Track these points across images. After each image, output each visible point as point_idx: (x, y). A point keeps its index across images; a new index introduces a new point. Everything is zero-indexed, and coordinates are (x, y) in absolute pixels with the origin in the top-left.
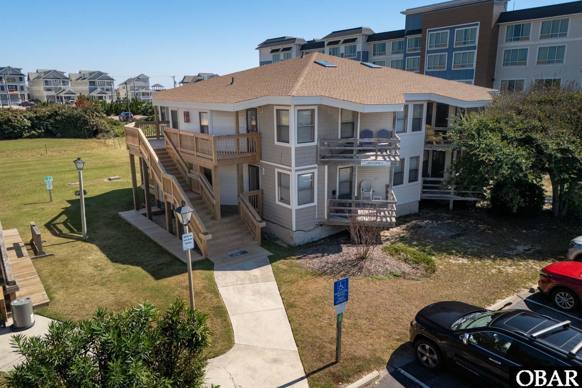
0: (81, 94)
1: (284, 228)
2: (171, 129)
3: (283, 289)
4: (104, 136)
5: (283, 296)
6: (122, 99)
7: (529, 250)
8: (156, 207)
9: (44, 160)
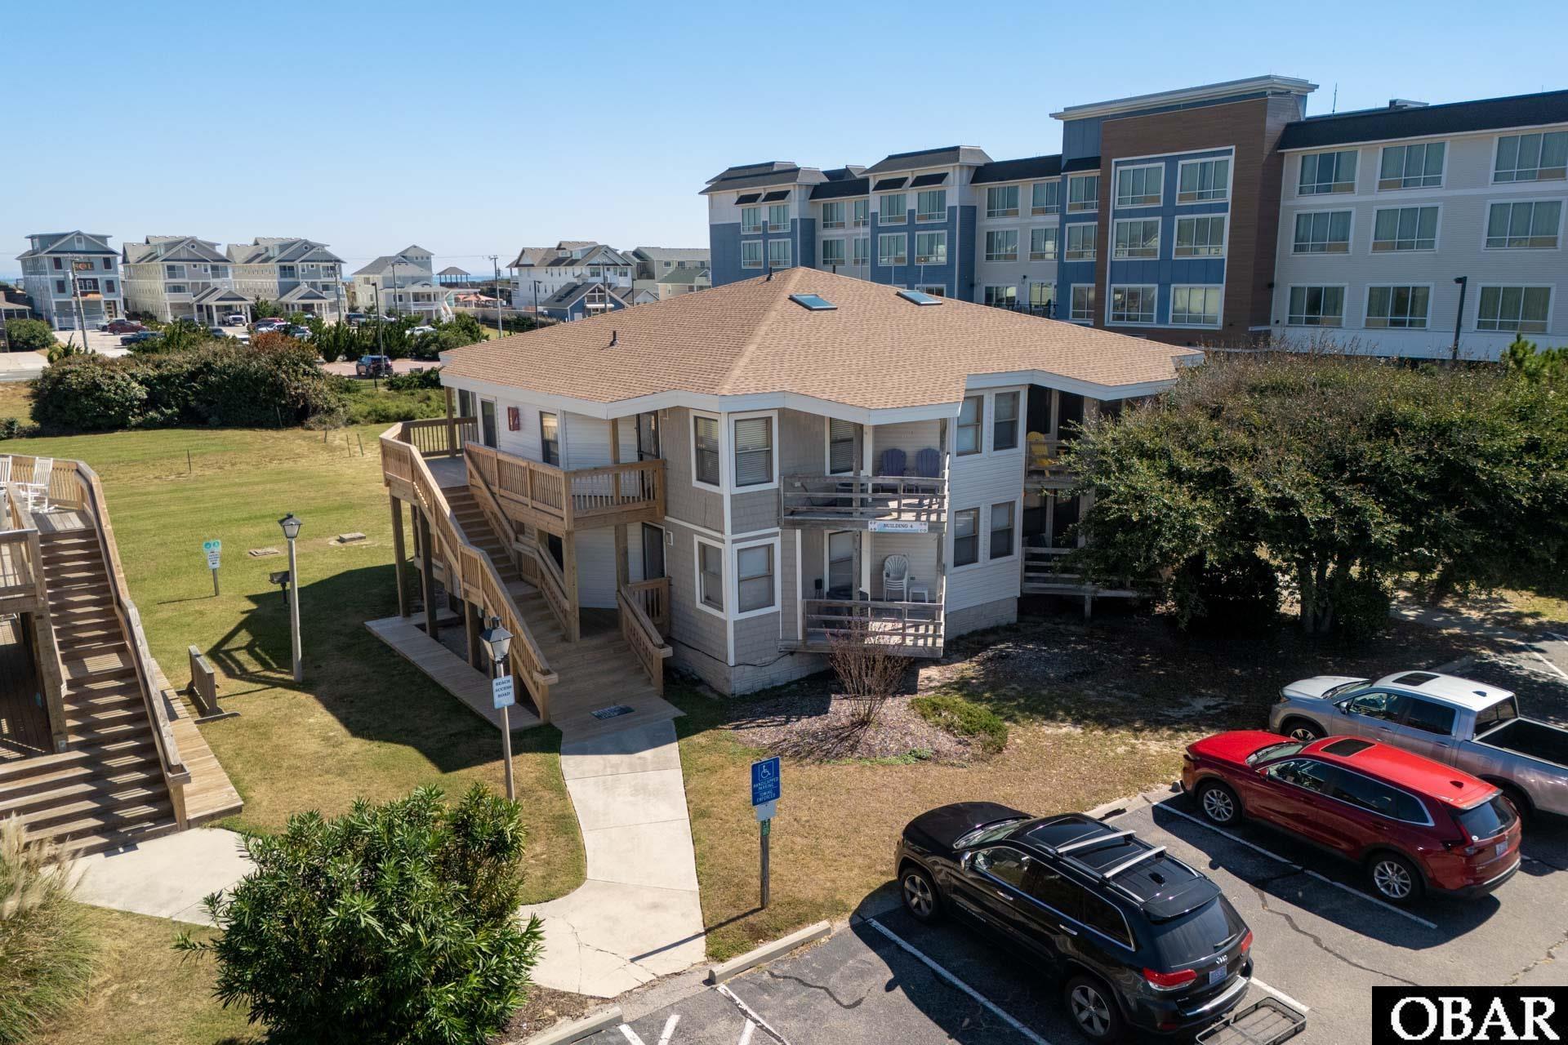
0: (258, 299)
1: (712, 660)
2: (479, 446)
3: (692, 784)
4: (320, 422)
5: (690, 797)
6: (361, 310)
7: (1215, 707)
8: (447, 609)
9: (185, 490)
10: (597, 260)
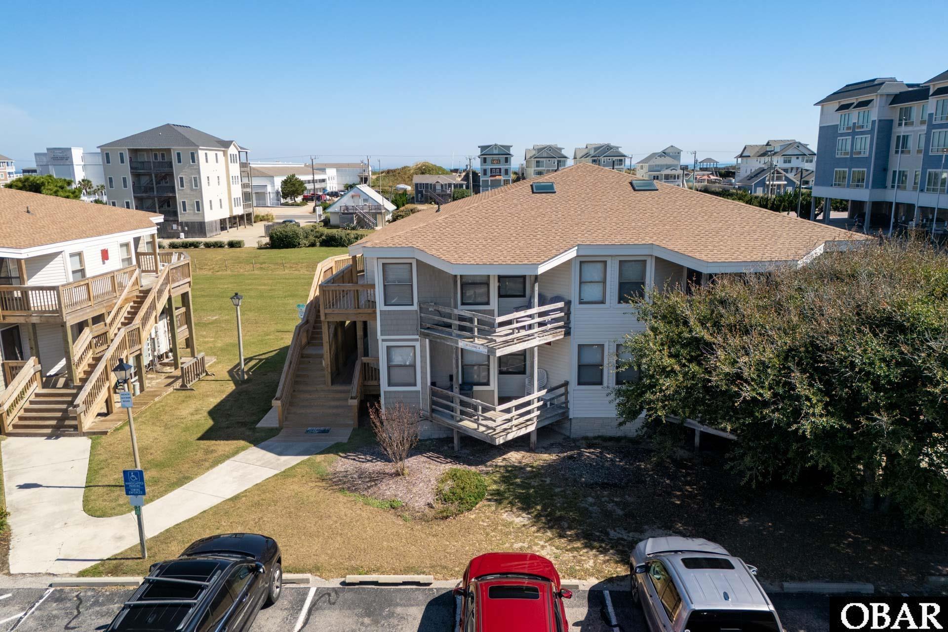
10: (789, 152)
